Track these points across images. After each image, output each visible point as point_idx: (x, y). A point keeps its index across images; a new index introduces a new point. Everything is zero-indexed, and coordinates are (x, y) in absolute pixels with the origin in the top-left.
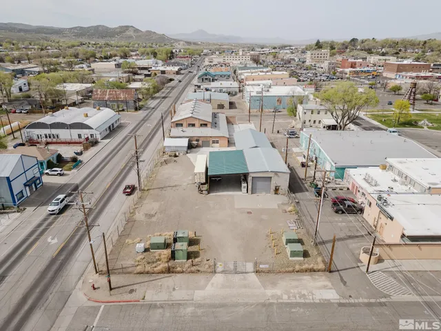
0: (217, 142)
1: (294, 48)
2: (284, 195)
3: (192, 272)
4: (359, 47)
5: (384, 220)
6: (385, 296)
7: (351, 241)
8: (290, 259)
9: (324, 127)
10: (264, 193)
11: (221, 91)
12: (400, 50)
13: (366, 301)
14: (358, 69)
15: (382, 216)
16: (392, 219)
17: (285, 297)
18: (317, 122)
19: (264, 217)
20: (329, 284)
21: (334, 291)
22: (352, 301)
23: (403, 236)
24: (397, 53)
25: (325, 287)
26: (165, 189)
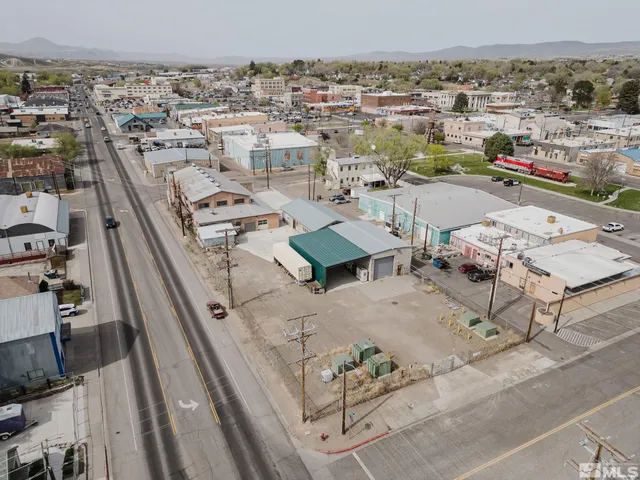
0: (265, 222)
1: (212, 70)
2: (407, 274)
3: (408, 384)
4: (308, 72)
5: (534, 278)
6: (586, 349)
7: (513, 307)
8: (487, 339)
9: (366, 185)
10: (386, 277)
11: (180, 146)
12: (358, 76)
13: (575, 358)
14: (331, 104)
15: (530, 274)
16: (548, 275)
17: (515, 378)
18: (356, 179)
19: (414, 303)
20: (537, 353)
21: (546, 358)
22: (566, 362)
23: (567, 288)
24: (356, 80)
25: (536, 357)
26: (264, 297)
